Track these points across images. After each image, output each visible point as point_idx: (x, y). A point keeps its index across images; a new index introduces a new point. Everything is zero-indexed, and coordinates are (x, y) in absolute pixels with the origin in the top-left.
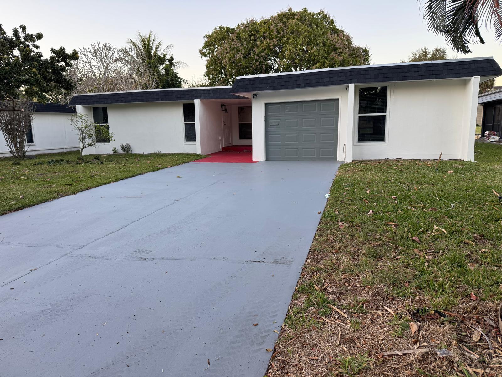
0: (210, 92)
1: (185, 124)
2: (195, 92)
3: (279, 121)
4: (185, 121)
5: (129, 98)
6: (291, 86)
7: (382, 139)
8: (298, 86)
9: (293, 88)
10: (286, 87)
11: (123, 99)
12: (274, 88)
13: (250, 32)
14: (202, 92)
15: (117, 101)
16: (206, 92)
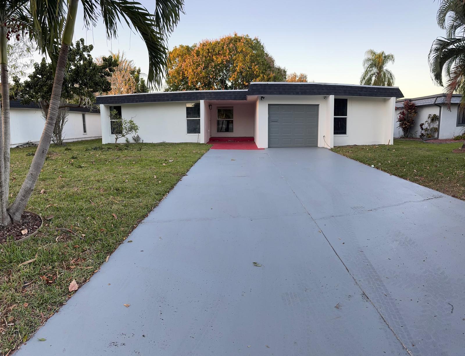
0: (212, 94)
1: (187, 120)
2: (199, 94)
3: (278, 118)
4: (187, 117)
5: (143, 99)
6: (292, 93)
7: (345, 133)
8: (297, 94)
9: (294, 94)
10: (289, 94)
11: (137, 99)
12: (281, 93)
13: (208, 50)
14: (205, 94)
15: (132, 102)
16: (208, 94)
